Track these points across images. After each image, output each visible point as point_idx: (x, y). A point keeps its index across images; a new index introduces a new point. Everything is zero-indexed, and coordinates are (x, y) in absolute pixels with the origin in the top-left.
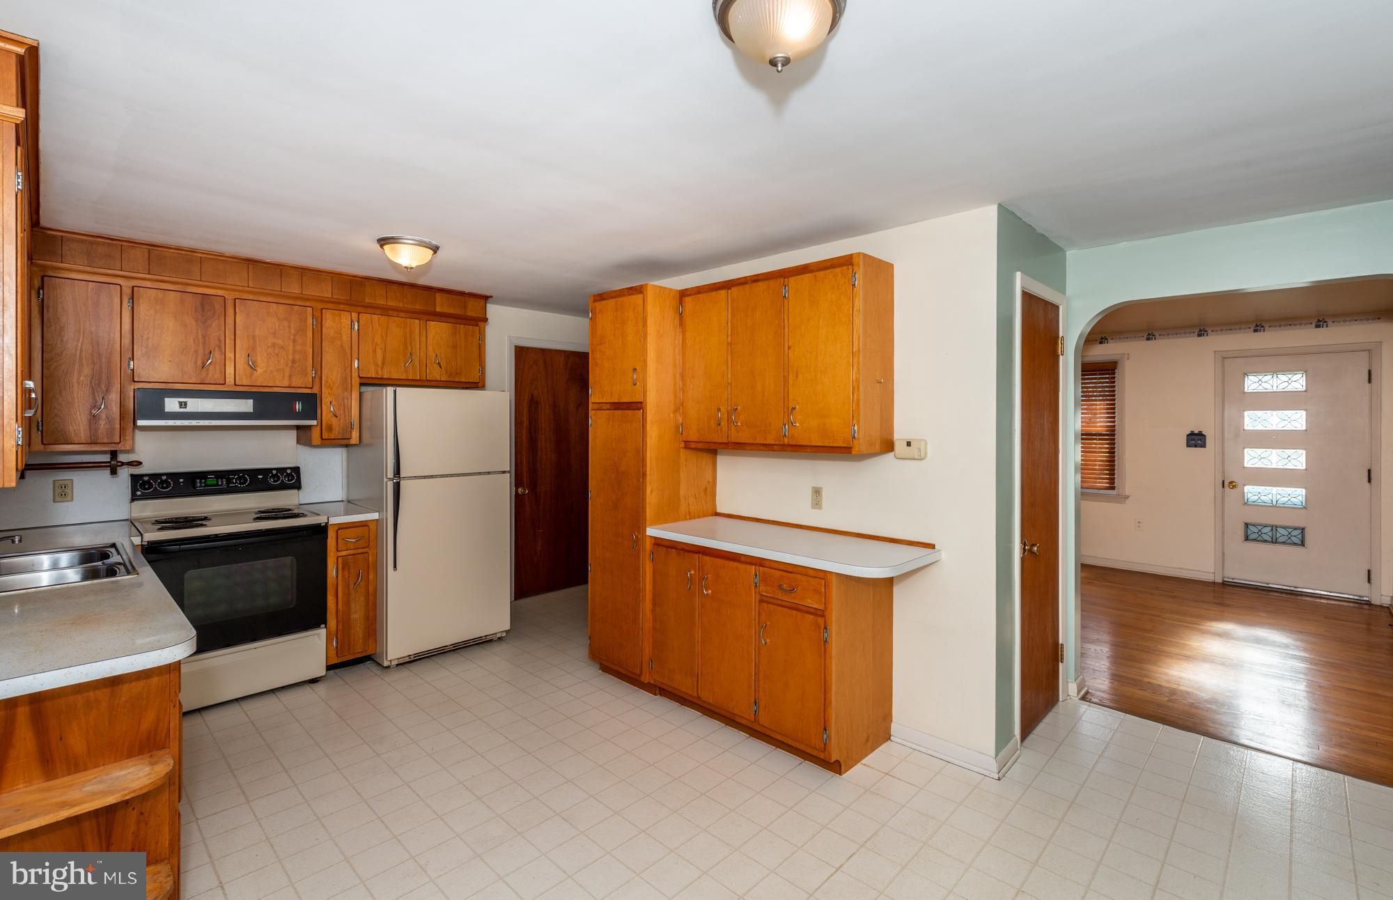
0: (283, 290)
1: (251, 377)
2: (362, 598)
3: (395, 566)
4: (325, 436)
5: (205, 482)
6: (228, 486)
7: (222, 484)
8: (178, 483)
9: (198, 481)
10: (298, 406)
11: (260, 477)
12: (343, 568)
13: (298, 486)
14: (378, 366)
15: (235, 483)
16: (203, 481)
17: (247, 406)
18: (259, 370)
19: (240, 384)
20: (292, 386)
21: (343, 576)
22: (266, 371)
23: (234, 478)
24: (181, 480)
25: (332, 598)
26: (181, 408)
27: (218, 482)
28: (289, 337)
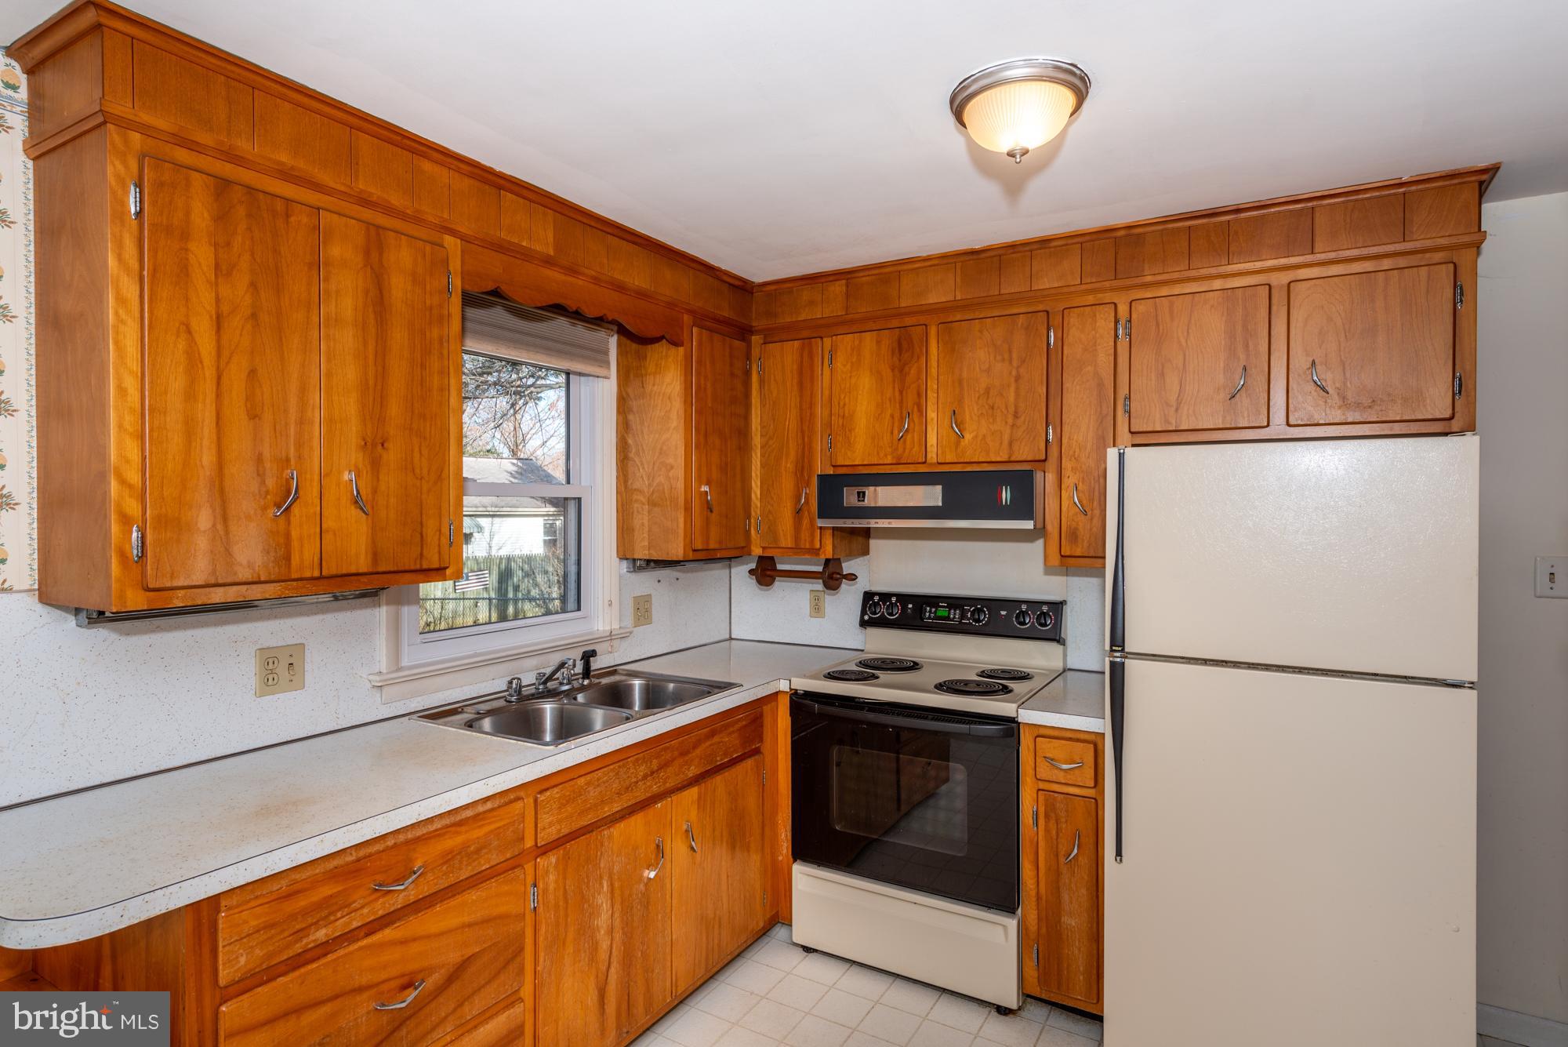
0: (1002, 292)
1: (956, 448)
2: (1084, 891)
3: (1119, 853)
4: (1066, 551)
5: (935, 612)
6: (960, 622)
7: (954, 617)
8: (904, 608)
9: (928, 609)
10: (1006, 495)
11: (1003, 613)
12: (1047, 816)
13: (1055, 637)
14: (1168, 405)
15: (969, 619)
16: (933, 610)
17: (931, 496)
18: (968, 436)
19: (943, 461)
20: (1012, 459)
21: (1047, 830)
22: (976, 437)
23: (969, 610)
24: (910, 606)
25: (1030, 867)
26: (859, 501)
27: (949, 614)
28: (1010, 373)
